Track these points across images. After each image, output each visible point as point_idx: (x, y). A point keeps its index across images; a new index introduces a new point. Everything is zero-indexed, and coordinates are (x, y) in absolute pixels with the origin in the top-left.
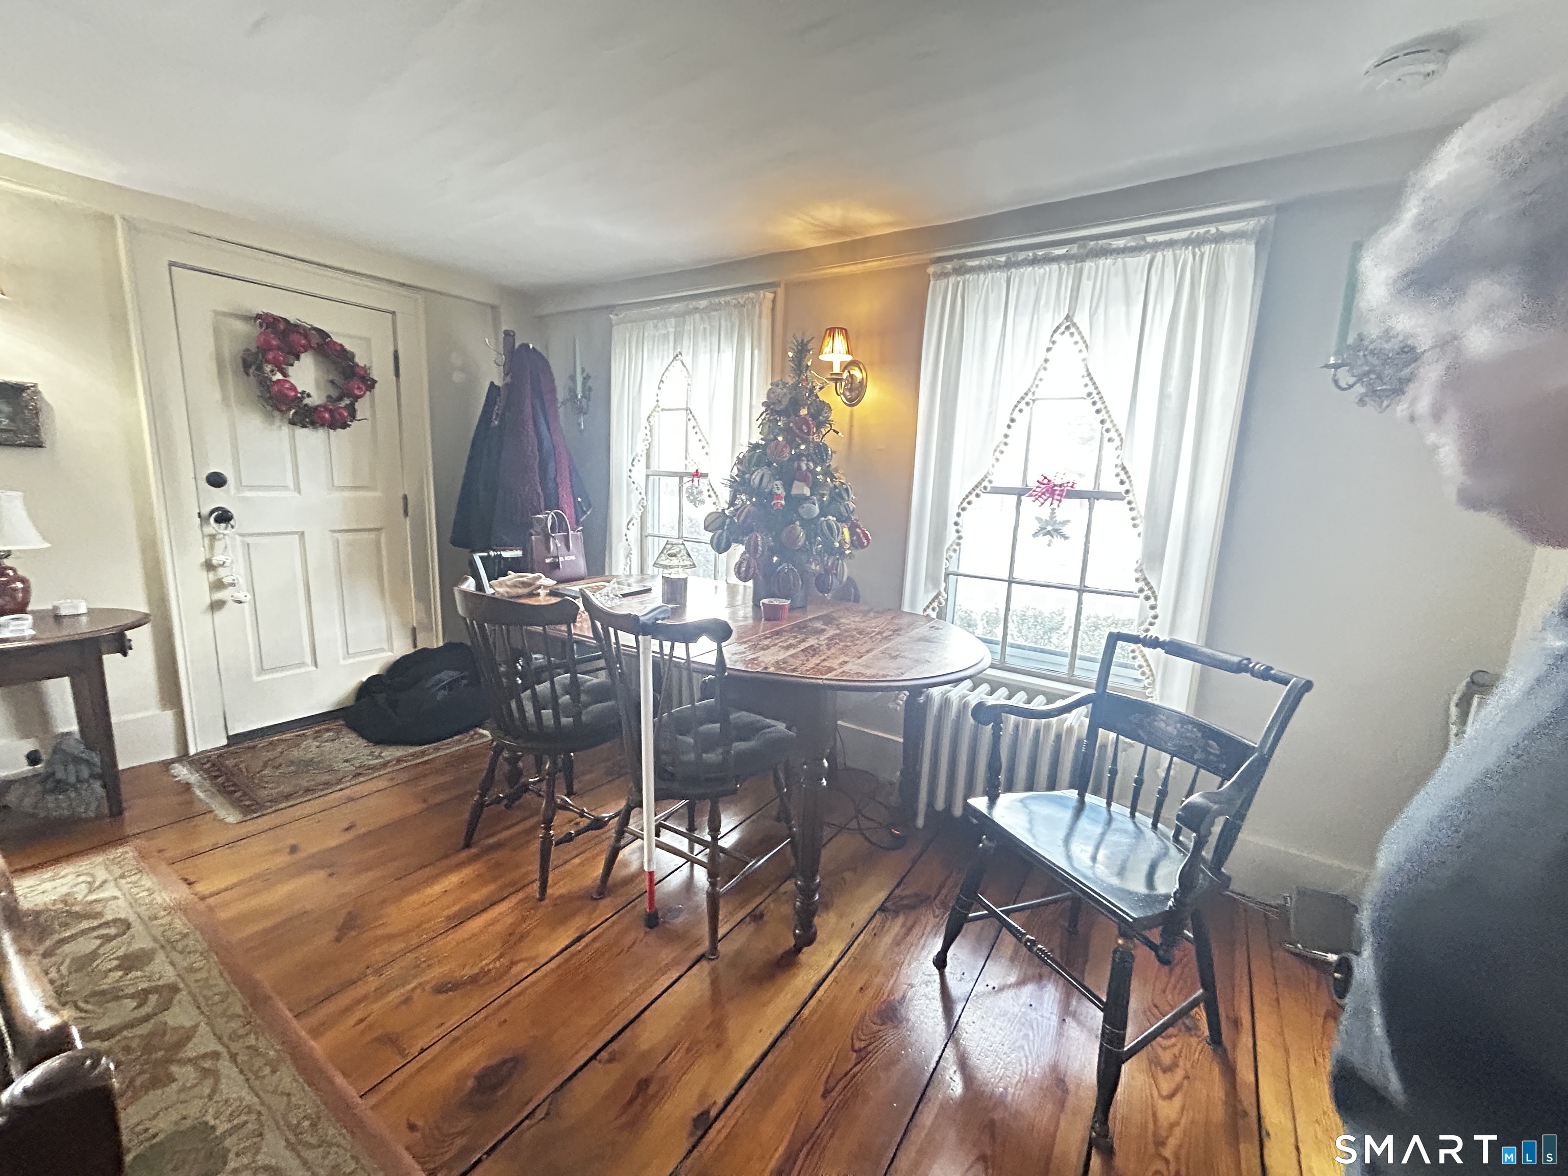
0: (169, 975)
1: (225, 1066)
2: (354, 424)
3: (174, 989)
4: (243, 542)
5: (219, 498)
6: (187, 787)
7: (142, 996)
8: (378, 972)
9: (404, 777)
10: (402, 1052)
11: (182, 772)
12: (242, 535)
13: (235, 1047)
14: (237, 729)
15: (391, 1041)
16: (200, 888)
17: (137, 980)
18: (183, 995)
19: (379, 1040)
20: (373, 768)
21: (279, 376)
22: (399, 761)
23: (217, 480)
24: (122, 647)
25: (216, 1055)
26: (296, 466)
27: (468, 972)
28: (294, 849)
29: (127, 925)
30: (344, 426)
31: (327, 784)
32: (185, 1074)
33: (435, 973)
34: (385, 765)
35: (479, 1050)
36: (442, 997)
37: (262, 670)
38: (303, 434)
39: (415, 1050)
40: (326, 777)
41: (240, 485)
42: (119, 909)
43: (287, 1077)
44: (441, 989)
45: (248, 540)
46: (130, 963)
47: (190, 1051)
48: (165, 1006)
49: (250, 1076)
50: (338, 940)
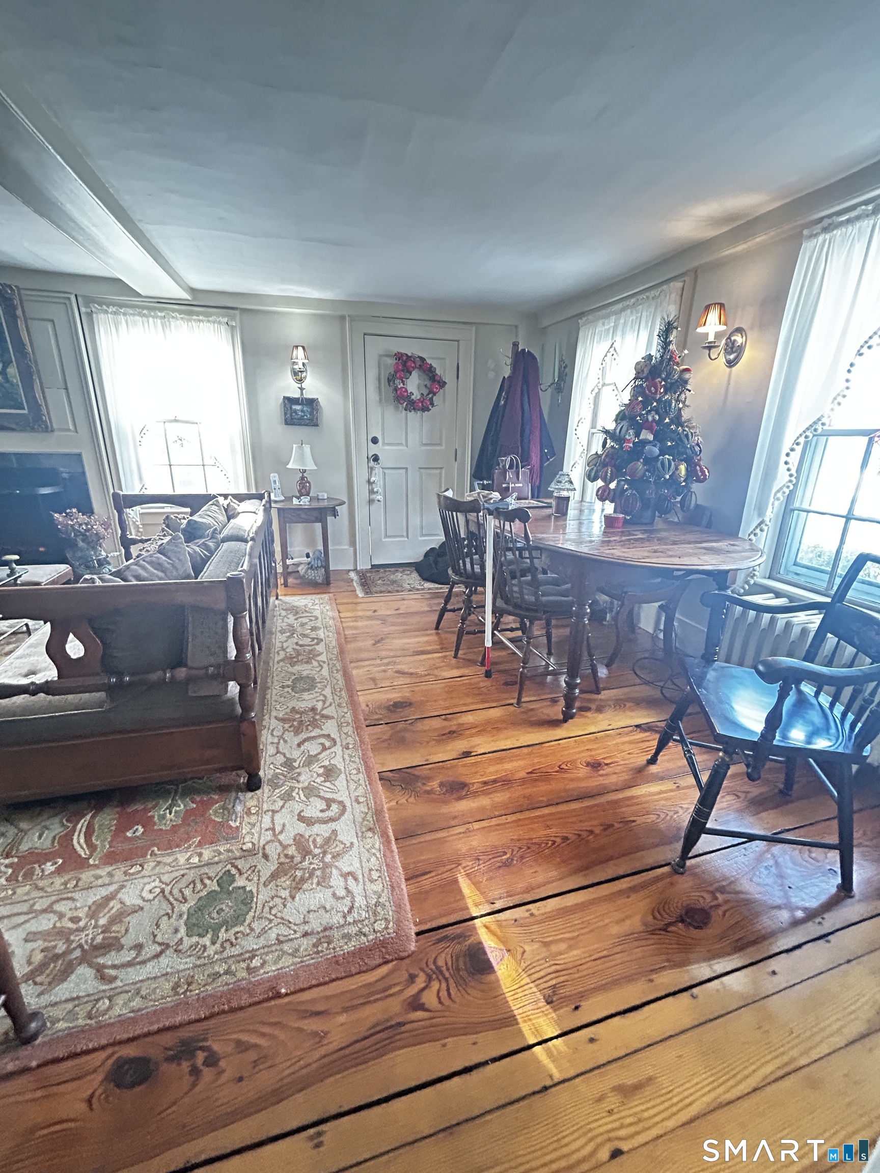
0: (322, 636)
1: (325, 666)
2: (433, 409)
3: (322, 640)
4: (383, 471)
5: (374, 449)
6: (352, 580)
7: (313, 639)
8: (382, 659)
9: (428, 596)
10: (376, 685)
11: (353, 575)
12: (383, 468)
13: (331, 662)
14: (375, 562)
15: (374, 680)
16: (342, 615)
17: (313, 635)
18: (323, 643)
19: (371, 678)
20: (418, 590)
21: (402, 385)
22: (429, 589)
23: (375, 441)
24: (335, 513)
25: (324, 662)
26: (407, 433)
27: (411, 671)
28: (375, 611)
29: (317, 618)
30: (429, 410)
31: (398, 591)
32: (315, 663)
33: (400, 667)
34: (423, 589)
35: (400, 695)
36: (397, 675)
37: (386, 536)
38: (411, 415)
39: (380, 686)
40: (399, 589)
41: (384, 444)
42: (317, 613)
43: (339, 676)
44: (397, 672)
46: (314, 629)
47: (319, 658)
48: (317, 644)
49: (331, 672)
50: (374, 645)
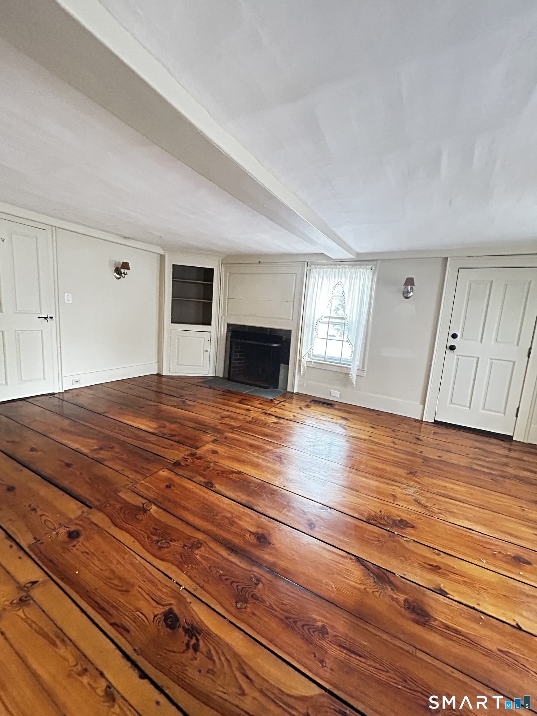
4: (457, 358)
10: (394, 501)
12: (458, 355)
14: (438, 419)
15: (394, 497)
19: (393, 495)
23: (454, 336)
37: (451, 403)
39: (396, 503)
41: (462, 339)
45: (459, 357)
